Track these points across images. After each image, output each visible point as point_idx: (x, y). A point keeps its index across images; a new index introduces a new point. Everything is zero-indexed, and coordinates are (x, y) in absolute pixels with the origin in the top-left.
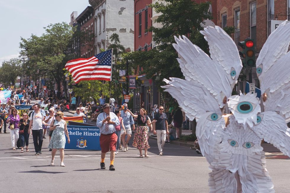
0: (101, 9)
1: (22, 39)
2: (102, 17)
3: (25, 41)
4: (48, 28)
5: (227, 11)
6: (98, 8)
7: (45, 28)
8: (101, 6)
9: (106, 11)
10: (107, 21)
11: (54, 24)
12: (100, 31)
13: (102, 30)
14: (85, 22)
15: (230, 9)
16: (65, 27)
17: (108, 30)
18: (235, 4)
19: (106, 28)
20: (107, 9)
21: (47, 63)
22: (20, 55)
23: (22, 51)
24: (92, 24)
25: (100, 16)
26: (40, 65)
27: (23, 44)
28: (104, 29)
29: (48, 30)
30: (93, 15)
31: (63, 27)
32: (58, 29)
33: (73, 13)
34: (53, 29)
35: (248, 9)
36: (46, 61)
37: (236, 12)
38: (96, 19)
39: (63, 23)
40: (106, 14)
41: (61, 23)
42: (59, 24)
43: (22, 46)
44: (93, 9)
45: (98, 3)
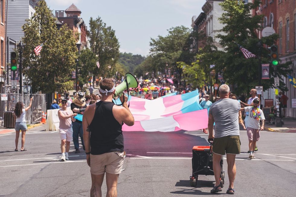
0: (210, 14)
1: (151, 39)
2: (211, 21)
3: (154, 41)
4: (171, 30)
5: (282, 21)
6: (209, 14)
7: (168, 30)
8: (210, 13)
9: (213, 16)
10: (214, 24)
11: (175, 27)
12: (210, 33)
13: (211, 31)
14: (201, 24)
15: (284, 19)
16: (183, 29)
17: (215, 31)
18: (286, 15)
19: (213, 30)
20: (214, 15)
21: (169, 58)
22: (150, 51)
23: (151, 48)
24: (205, 26)
25: (209, 20)
26: (164, 60)
27: (153, 43)
28: (212, 30)
29: (170, 32)
30: (206, 19)
31: (182, 29)
32: (178, 31)
33: (193, 18)
34: (174, 31)
35: (294, 19)
36: (168, 56)
37: (288, 21)
38: (207, 23)
39: (182, 26)
40: (213, 18)
41: (180, 26)
42: (178, 27)
43: (151, 44)
44: (206, 14)
45: (208, 10)
